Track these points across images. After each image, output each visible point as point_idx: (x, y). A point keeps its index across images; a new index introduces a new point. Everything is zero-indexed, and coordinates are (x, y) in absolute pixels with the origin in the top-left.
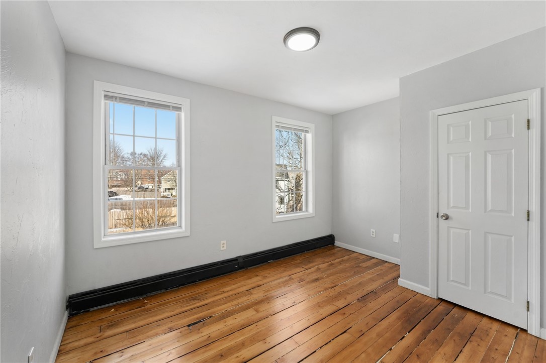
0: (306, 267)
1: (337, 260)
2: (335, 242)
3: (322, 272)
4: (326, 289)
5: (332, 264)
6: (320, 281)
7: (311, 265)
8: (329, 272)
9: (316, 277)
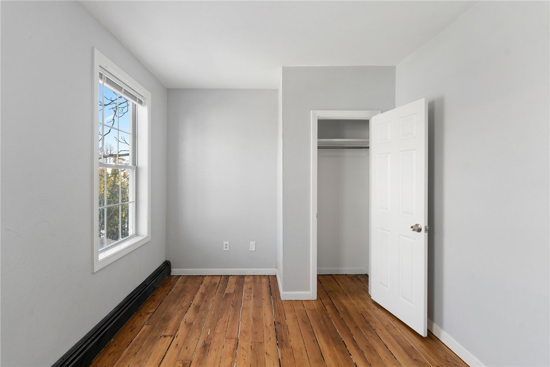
0: (168, 332)
1: (198, 297)
2: (172, 270)
3: (200, 328)
4: (234, 355)
5: (197, 308)
6: (214, 346)
7: (172, 324)
8: (207, 323)
9: (200, 343)
